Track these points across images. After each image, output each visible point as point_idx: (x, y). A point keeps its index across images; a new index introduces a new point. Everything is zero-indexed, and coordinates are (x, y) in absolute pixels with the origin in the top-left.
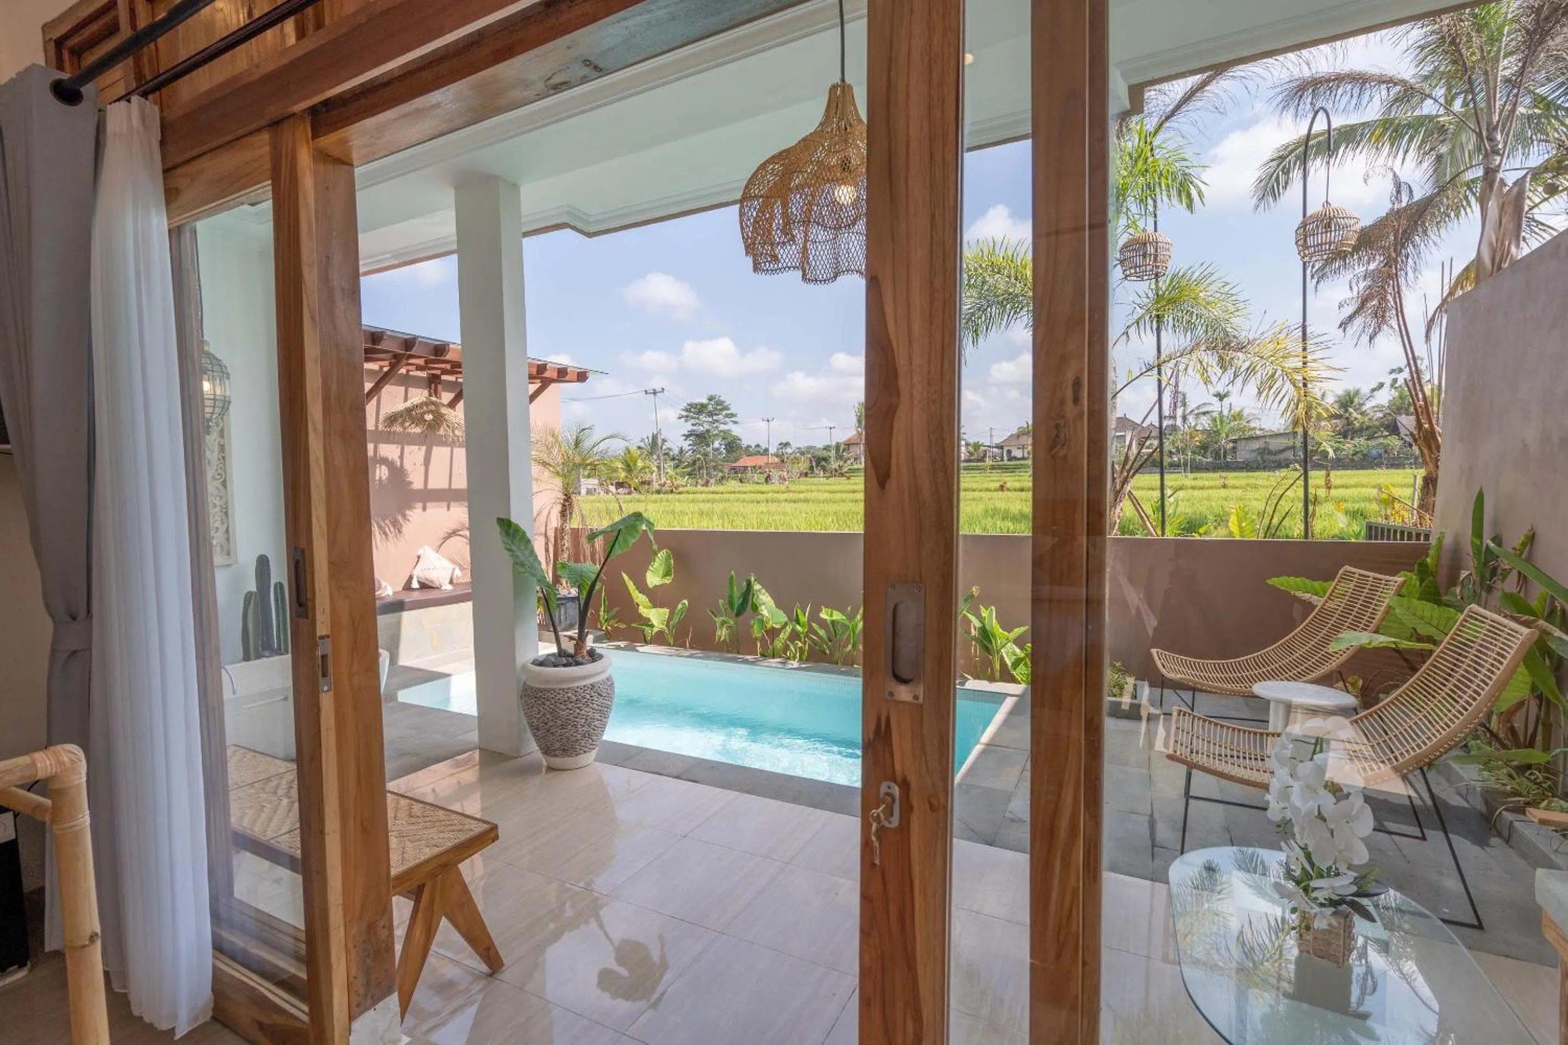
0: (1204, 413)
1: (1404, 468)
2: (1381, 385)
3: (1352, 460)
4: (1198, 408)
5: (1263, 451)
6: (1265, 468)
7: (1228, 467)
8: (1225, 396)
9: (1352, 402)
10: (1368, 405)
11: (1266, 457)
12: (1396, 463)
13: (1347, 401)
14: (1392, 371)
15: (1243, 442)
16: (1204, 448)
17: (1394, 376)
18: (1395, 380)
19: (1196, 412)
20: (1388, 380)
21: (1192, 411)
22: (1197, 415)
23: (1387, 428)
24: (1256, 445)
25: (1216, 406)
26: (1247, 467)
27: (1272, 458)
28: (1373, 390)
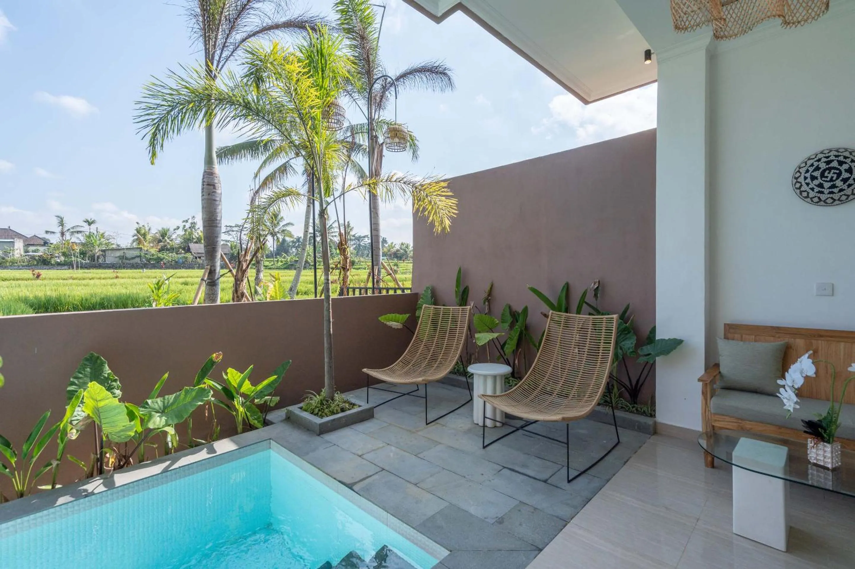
0: (78, 232)
1: (194, 269)
2: (178, 228)
3: (171, 264)
4: (73, 228)
5: (122, 258)
6: (124, 268)
7: (100, 266)
8: (92, 223)
9: (166, 234)
10: (174, 237)
11: (124, 261)
12: (190, 266)
13: (164, 234)
14: (184, 221)
15: (110, 252)
16: (83, 254)
17: (184, 224)
18: (185, 226)
19: (72, 230)
20: (181, 225)
21: (68, 230)
22: (72, 233)
23: (184, 249)
24: (118, 254)
25: (86, 228)
26: (112, 266)
27: (128, 261)
28: (175, 230)
